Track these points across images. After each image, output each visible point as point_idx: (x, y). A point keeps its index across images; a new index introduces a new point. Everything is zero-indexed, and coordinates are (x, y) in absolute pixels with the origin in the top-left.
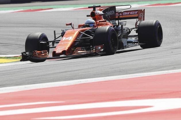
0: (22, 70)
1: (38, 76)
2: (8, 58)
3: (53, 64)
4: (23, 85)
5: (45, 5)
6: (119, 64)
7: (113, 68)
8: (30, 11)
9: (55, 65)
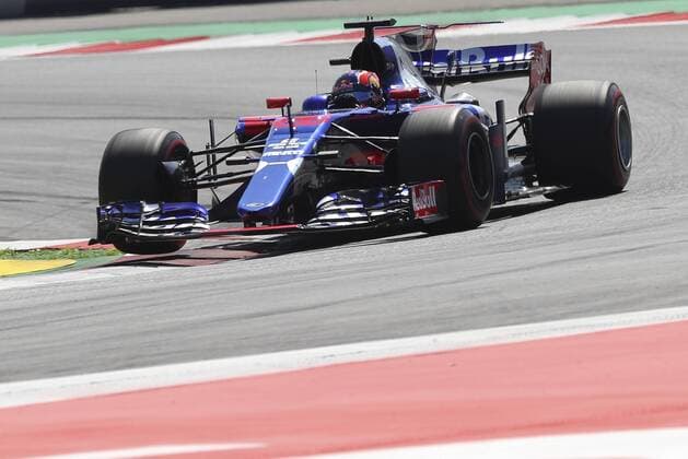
0: (78, 305)
1: (146, 333)
2: (15, 254)
3: (212, 278)
4: (81, 374)
5: (172, 24)
6: (499, 277)
7: (472, 296)
8: (112, 47)
9: (219, 286)
